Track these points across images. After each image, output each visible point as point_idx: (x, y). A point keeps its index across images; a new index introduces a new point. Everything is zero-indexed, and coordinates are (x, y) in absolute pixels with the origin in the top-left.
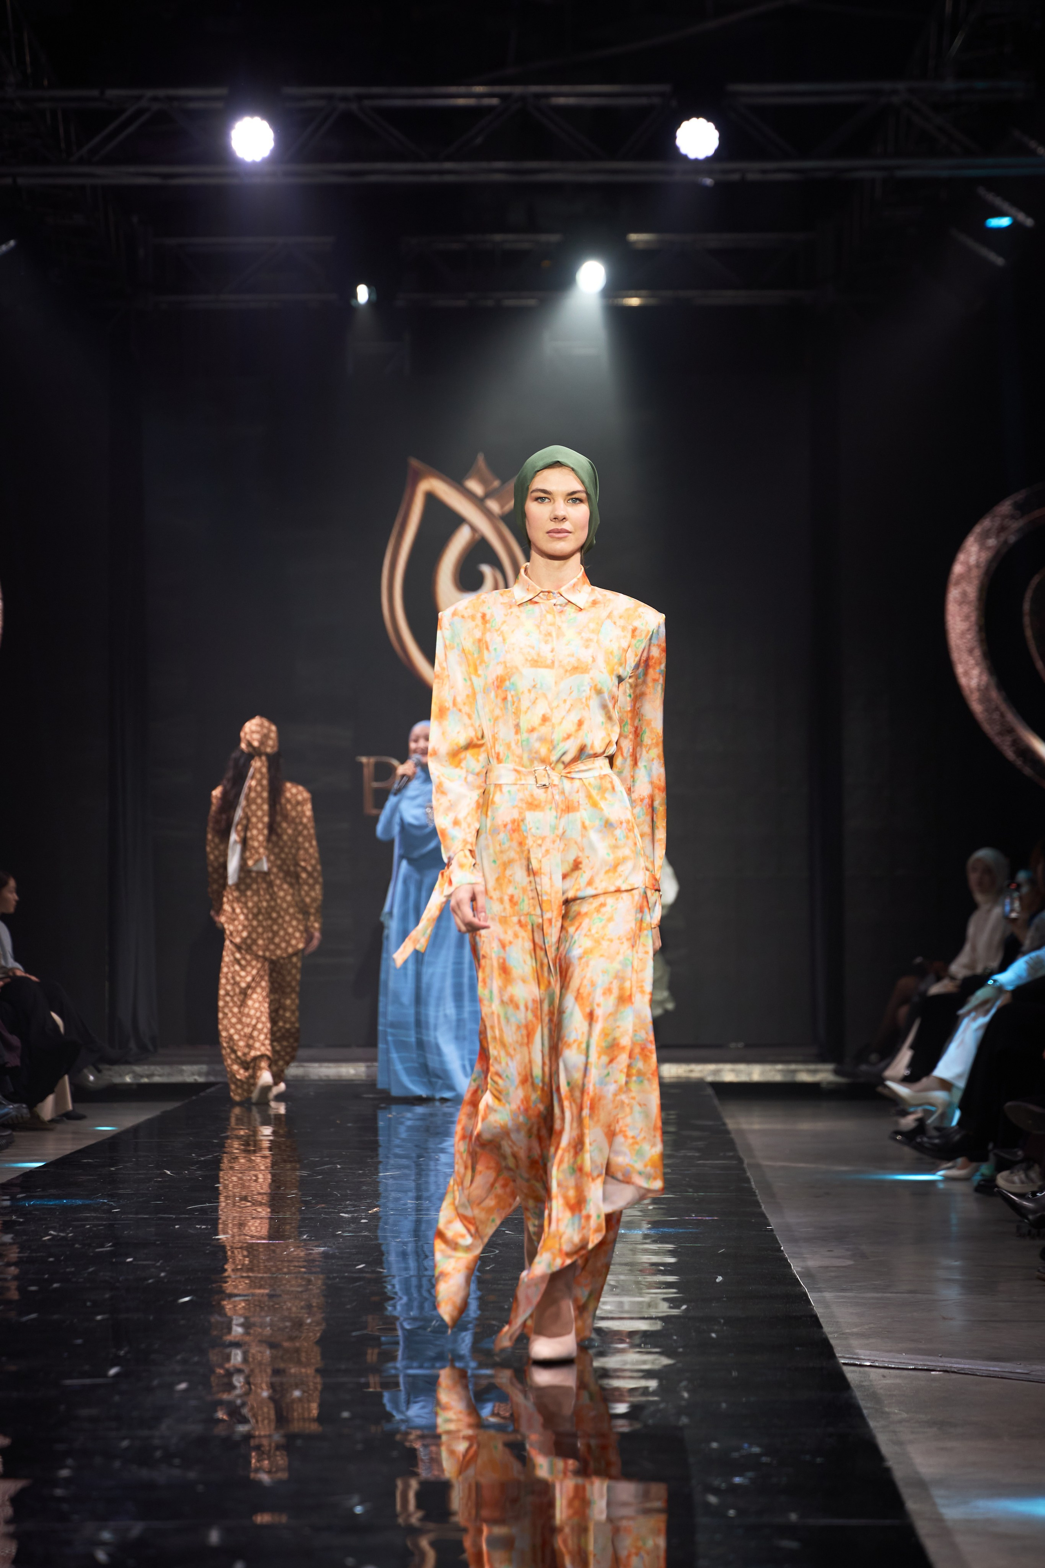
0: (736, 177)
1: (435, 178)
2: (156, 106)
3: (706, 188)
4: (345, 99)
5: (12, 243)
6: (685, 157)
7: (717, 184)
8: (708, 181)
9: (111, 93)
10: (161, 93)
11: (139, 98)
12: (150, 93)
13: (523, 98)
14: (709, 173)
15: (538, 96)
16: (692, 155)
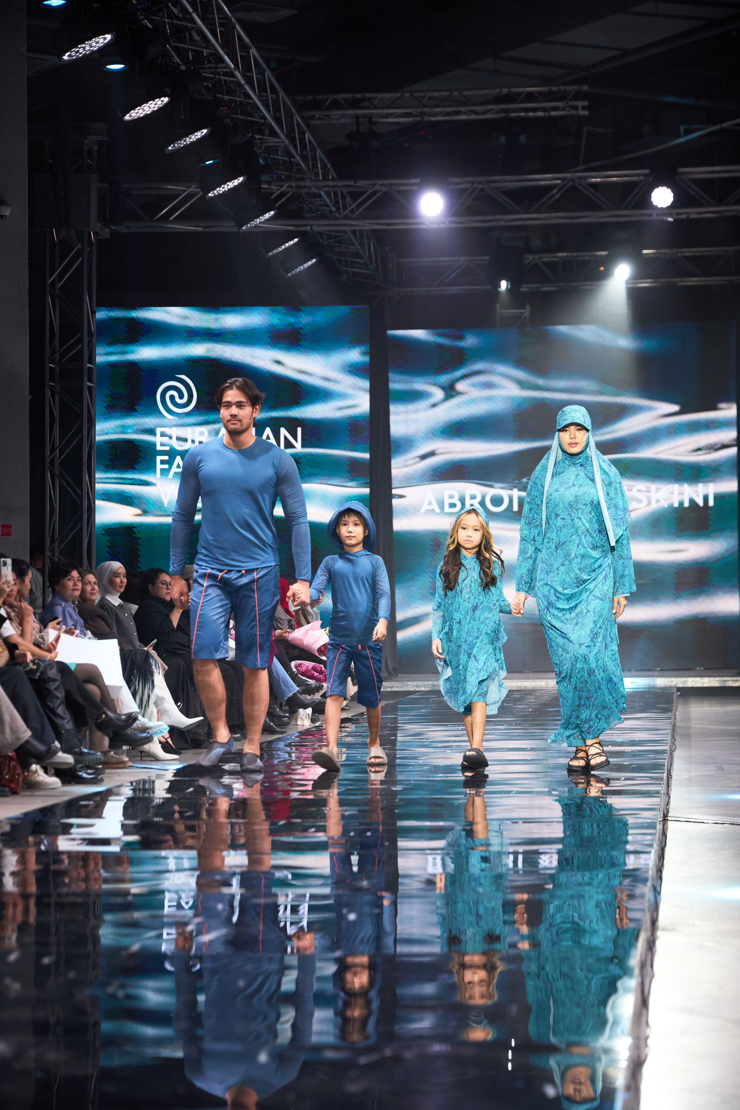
0: (684, 216)
1: (528, 222)
2: (384, 189)
3: (670, 222)
4: (480, 183)
5: (314, 260)
6: (656, 207)
7: (675, 220)
8: (670, 219)
9: (359, 183)
10: (386, 182)
11: (375, 185)
12: (381, 182)
13: (572, 180)
14: (671, 215)
15: (580, 178)
16: (659, 206)
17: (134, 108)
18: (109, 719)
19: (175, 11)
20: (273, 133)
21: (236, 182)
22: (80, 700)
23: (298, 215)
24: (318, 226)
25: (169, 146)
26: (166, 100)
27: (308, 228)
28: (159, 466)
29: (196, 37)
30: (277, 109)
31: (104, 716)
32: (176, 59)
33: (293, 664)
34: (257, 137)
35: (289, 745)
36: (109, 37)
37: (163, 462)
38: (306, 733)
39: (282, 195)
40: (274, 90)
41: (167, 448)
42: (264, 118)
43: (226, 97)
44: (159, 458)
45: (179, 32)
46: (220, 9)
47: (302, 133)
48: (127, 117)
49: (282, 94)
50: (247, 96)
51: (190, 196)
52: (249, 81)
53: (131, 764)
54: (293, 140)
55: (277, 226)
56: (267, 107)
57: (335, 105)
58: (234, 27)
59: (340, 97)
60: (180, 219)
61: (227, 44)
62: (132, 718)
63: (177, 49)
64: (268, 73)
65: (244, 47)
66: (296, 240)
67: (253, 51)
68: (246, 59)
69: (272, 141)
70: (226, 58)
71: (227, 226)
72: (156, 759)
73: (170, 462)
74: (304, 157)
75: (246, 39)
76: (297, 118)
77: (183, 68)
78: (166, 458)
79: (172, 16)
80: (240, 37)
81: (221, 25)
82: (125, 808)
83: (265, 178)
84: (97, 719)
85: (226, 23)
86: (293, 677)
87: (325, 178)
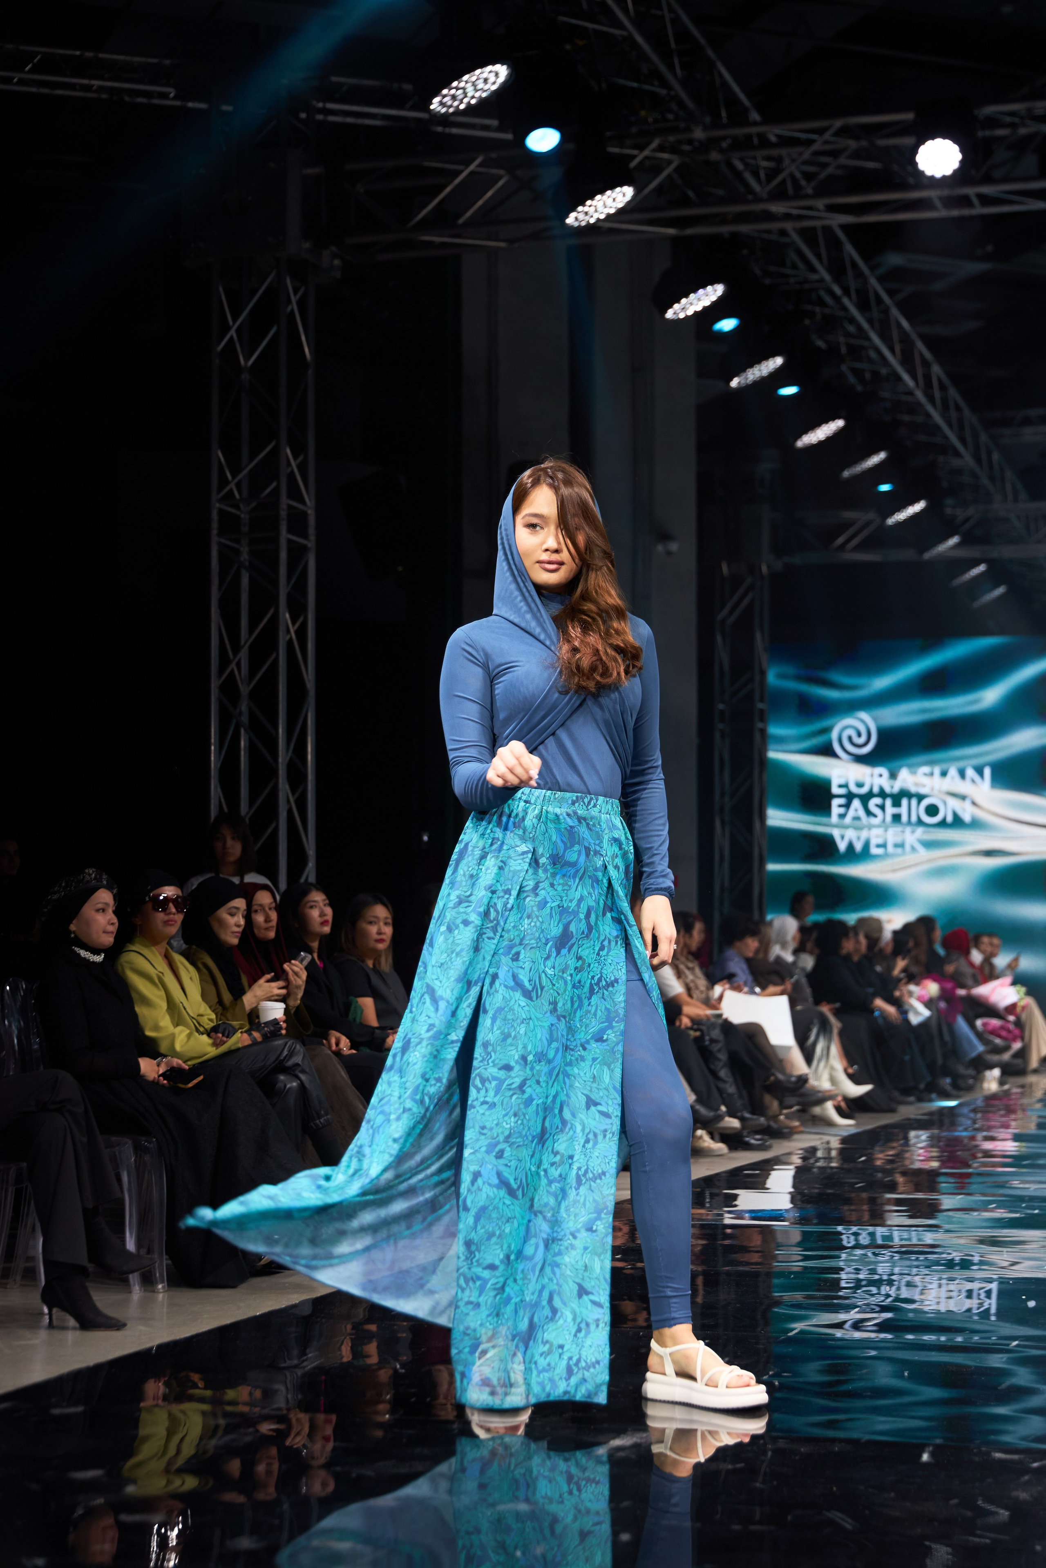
5: (1004, 588)
17: (806, 431)
18: (778, 1082)
19: (851, 329)
20: (957, 454)
21: (918, 507)
22: (747, 1059)
23: (985, 540)
24: (1007, 552)
25: (843, 470)
26: (840, 423)
27: (995, 554)
28: (836, 810)
29: (873, 354)
30: (961, 427)
31: (772, 1078)
32: (852, 380)
33: (979, 1023)
34: (941, 458)
35: (975, 1111)
36: (779, 361)
37: (840, 806)
38: (994, 1097)
39: (967, 520)
40: (958, 408)
41: (842, 791)
42: (946, 437)
43: (907, 418)
44: (835, 802)
45: (856, 352)
46: (899, 325)
47: (989, 453)
48: (800, 444)
49: (967, 412)
50: (928, 415)
51: (868, 524)
52: (931, 399)
53: (802, 1129)
54: (979, 460)
55: (963, 553)
56: (950, 425)
57: (1027, 422)
58: (912, 344)
59: (1033, 413)
60: (858, 548)
61: (907, 360)
62: (803, 1080)
63: (854, 371)
64: (953, 392)
65: (925, 363)
66: (982, 568)
67: (936, 369)
68: (928, 378)
69: (956, 462)
70: (906, 377)
71: (907, 555)
72: (830, 1124)
73: (847, 806)
74: (992, 479)
75: (928, 355)
76: (983, 438)
77: (859, 388)
78: (842, 801)
79: (848, 335)
80: (921, 355)
81: (901, 341)
82: (795, 1177)
83: (949, 501)
84: (765, 1081)
85: (905, 339)
86: (979, 1035)
87: (1016, 499)
